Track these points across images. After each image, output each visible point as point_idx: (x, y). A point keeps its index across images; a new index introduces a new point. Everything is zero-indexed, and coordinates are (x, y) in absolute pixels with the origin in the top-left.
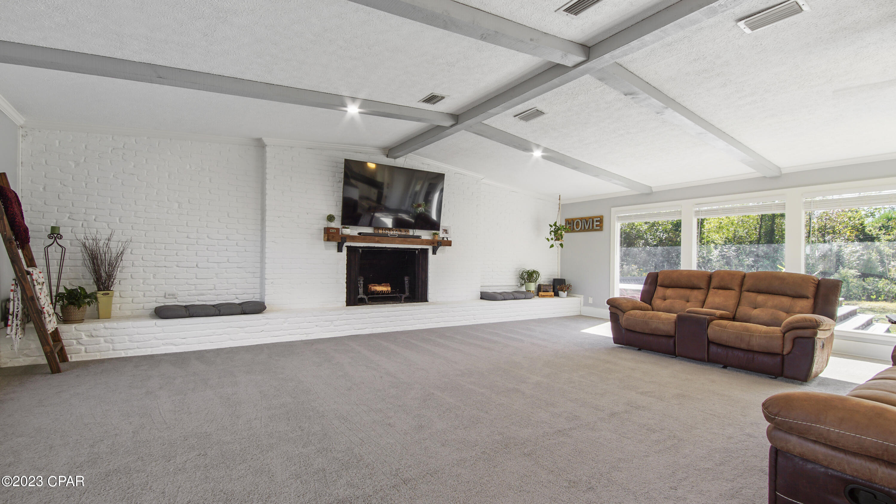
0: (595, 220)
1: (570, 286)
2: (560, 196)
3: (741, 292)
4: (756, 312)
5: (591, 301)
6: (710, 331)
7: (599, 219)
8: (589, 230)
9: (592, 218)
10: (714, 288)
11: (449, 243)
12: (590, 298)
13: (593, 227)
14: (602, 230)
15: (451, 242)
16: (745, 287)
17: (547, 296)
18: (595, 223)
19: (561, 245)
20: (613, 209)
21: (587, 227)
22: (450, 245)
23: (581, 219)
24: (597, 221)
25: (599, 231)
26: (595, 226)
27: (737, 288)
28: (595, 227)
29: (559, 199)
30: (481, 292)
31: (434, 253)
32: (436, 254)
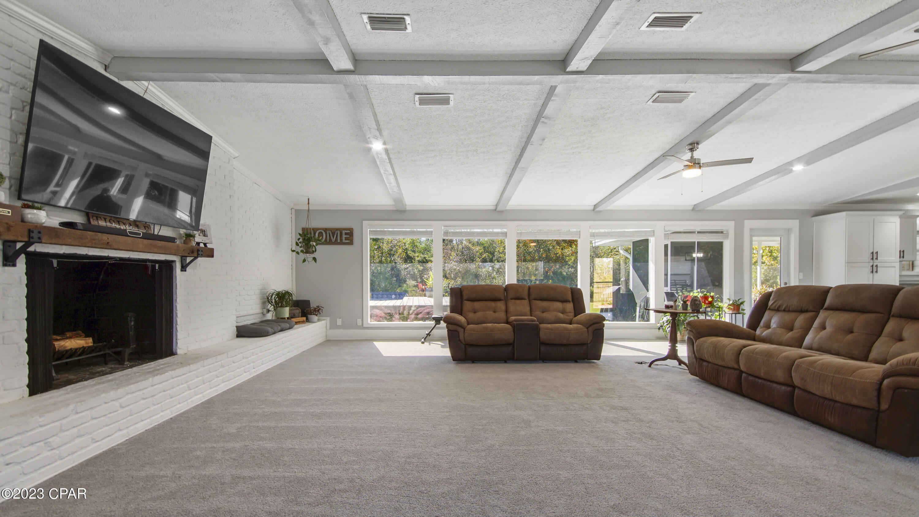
0: (344, 232)
1: (318, 307)
2: (309, 199)
3: (530, 301)
4: (545, 315)
5: (339, 322)
6: (542, 334)
7: (349, 231)
8: (336, 243)
9: (341, 230)
10: (512, 299)
11: (210, 253)
12: (338, 320)
13: (341, 240)
14: (352, 244)
15: (212, 250)
16: (532, 297)
17: (299, 322)
18: (344, 236)
19: (315, 259)
20: (364, 222)
21: (333, 240)
22: (212, 256)
23: (326, 230)
24: (346, 234)
25: (349, 244)
26: (344, 239)
27: (527, 298)
28: (344, 241)
29: (309, 203)
30: (236, 327)
31: (184, 268)
32: (186, 271)
